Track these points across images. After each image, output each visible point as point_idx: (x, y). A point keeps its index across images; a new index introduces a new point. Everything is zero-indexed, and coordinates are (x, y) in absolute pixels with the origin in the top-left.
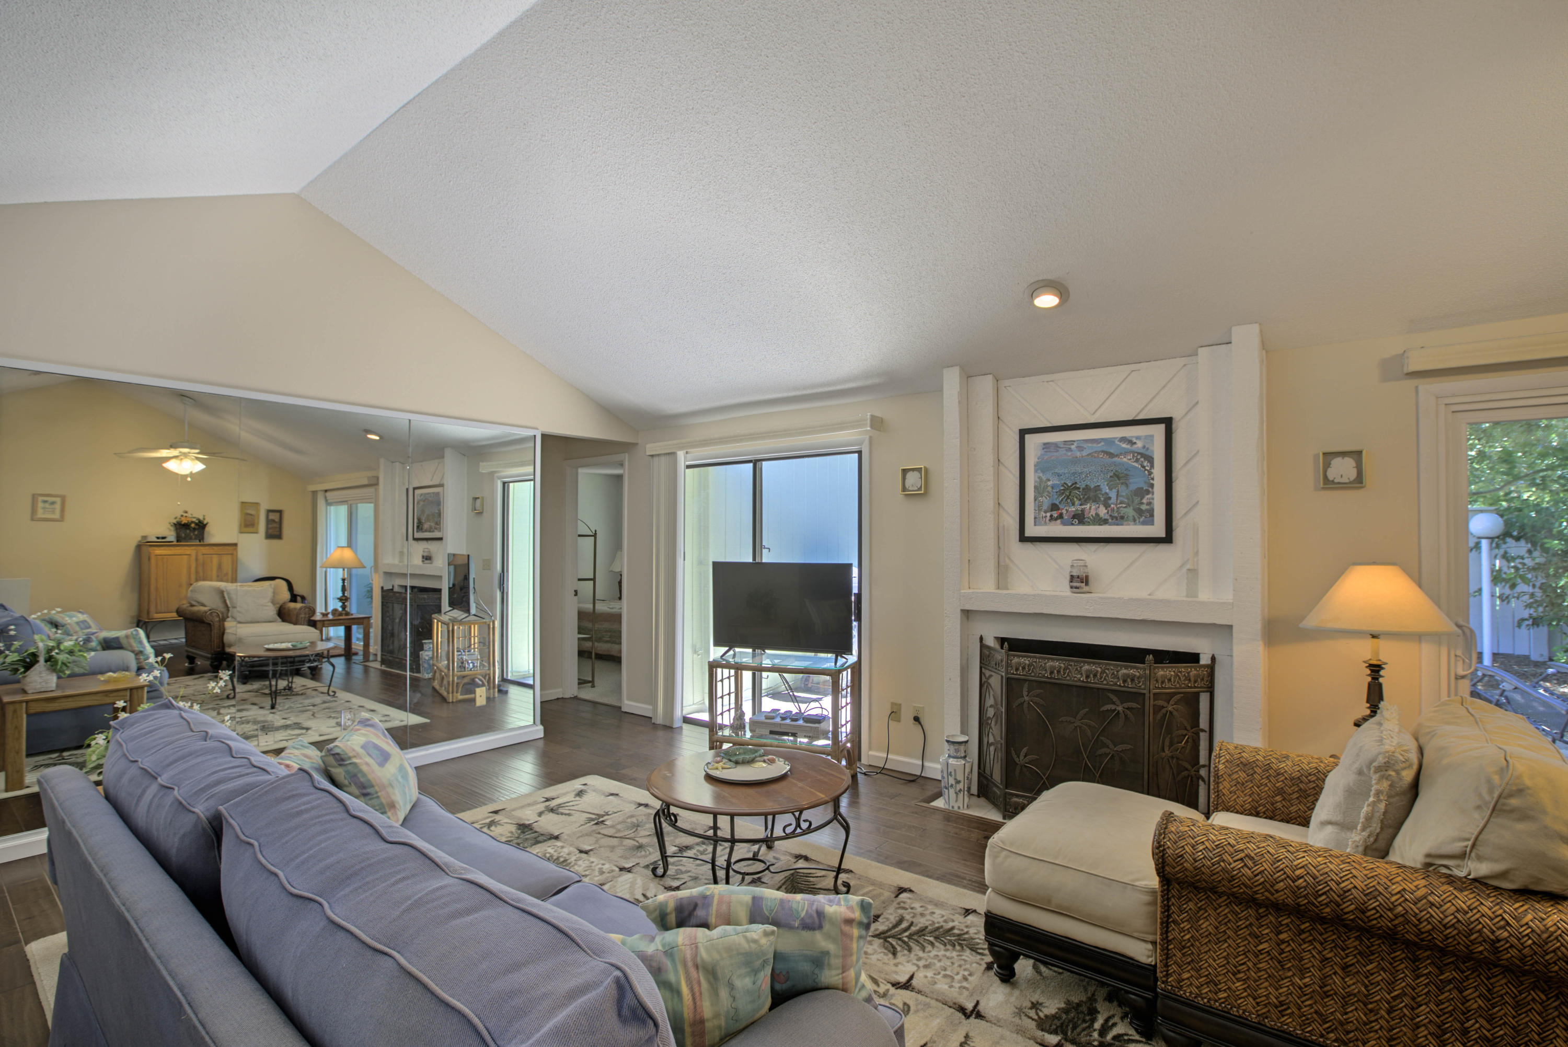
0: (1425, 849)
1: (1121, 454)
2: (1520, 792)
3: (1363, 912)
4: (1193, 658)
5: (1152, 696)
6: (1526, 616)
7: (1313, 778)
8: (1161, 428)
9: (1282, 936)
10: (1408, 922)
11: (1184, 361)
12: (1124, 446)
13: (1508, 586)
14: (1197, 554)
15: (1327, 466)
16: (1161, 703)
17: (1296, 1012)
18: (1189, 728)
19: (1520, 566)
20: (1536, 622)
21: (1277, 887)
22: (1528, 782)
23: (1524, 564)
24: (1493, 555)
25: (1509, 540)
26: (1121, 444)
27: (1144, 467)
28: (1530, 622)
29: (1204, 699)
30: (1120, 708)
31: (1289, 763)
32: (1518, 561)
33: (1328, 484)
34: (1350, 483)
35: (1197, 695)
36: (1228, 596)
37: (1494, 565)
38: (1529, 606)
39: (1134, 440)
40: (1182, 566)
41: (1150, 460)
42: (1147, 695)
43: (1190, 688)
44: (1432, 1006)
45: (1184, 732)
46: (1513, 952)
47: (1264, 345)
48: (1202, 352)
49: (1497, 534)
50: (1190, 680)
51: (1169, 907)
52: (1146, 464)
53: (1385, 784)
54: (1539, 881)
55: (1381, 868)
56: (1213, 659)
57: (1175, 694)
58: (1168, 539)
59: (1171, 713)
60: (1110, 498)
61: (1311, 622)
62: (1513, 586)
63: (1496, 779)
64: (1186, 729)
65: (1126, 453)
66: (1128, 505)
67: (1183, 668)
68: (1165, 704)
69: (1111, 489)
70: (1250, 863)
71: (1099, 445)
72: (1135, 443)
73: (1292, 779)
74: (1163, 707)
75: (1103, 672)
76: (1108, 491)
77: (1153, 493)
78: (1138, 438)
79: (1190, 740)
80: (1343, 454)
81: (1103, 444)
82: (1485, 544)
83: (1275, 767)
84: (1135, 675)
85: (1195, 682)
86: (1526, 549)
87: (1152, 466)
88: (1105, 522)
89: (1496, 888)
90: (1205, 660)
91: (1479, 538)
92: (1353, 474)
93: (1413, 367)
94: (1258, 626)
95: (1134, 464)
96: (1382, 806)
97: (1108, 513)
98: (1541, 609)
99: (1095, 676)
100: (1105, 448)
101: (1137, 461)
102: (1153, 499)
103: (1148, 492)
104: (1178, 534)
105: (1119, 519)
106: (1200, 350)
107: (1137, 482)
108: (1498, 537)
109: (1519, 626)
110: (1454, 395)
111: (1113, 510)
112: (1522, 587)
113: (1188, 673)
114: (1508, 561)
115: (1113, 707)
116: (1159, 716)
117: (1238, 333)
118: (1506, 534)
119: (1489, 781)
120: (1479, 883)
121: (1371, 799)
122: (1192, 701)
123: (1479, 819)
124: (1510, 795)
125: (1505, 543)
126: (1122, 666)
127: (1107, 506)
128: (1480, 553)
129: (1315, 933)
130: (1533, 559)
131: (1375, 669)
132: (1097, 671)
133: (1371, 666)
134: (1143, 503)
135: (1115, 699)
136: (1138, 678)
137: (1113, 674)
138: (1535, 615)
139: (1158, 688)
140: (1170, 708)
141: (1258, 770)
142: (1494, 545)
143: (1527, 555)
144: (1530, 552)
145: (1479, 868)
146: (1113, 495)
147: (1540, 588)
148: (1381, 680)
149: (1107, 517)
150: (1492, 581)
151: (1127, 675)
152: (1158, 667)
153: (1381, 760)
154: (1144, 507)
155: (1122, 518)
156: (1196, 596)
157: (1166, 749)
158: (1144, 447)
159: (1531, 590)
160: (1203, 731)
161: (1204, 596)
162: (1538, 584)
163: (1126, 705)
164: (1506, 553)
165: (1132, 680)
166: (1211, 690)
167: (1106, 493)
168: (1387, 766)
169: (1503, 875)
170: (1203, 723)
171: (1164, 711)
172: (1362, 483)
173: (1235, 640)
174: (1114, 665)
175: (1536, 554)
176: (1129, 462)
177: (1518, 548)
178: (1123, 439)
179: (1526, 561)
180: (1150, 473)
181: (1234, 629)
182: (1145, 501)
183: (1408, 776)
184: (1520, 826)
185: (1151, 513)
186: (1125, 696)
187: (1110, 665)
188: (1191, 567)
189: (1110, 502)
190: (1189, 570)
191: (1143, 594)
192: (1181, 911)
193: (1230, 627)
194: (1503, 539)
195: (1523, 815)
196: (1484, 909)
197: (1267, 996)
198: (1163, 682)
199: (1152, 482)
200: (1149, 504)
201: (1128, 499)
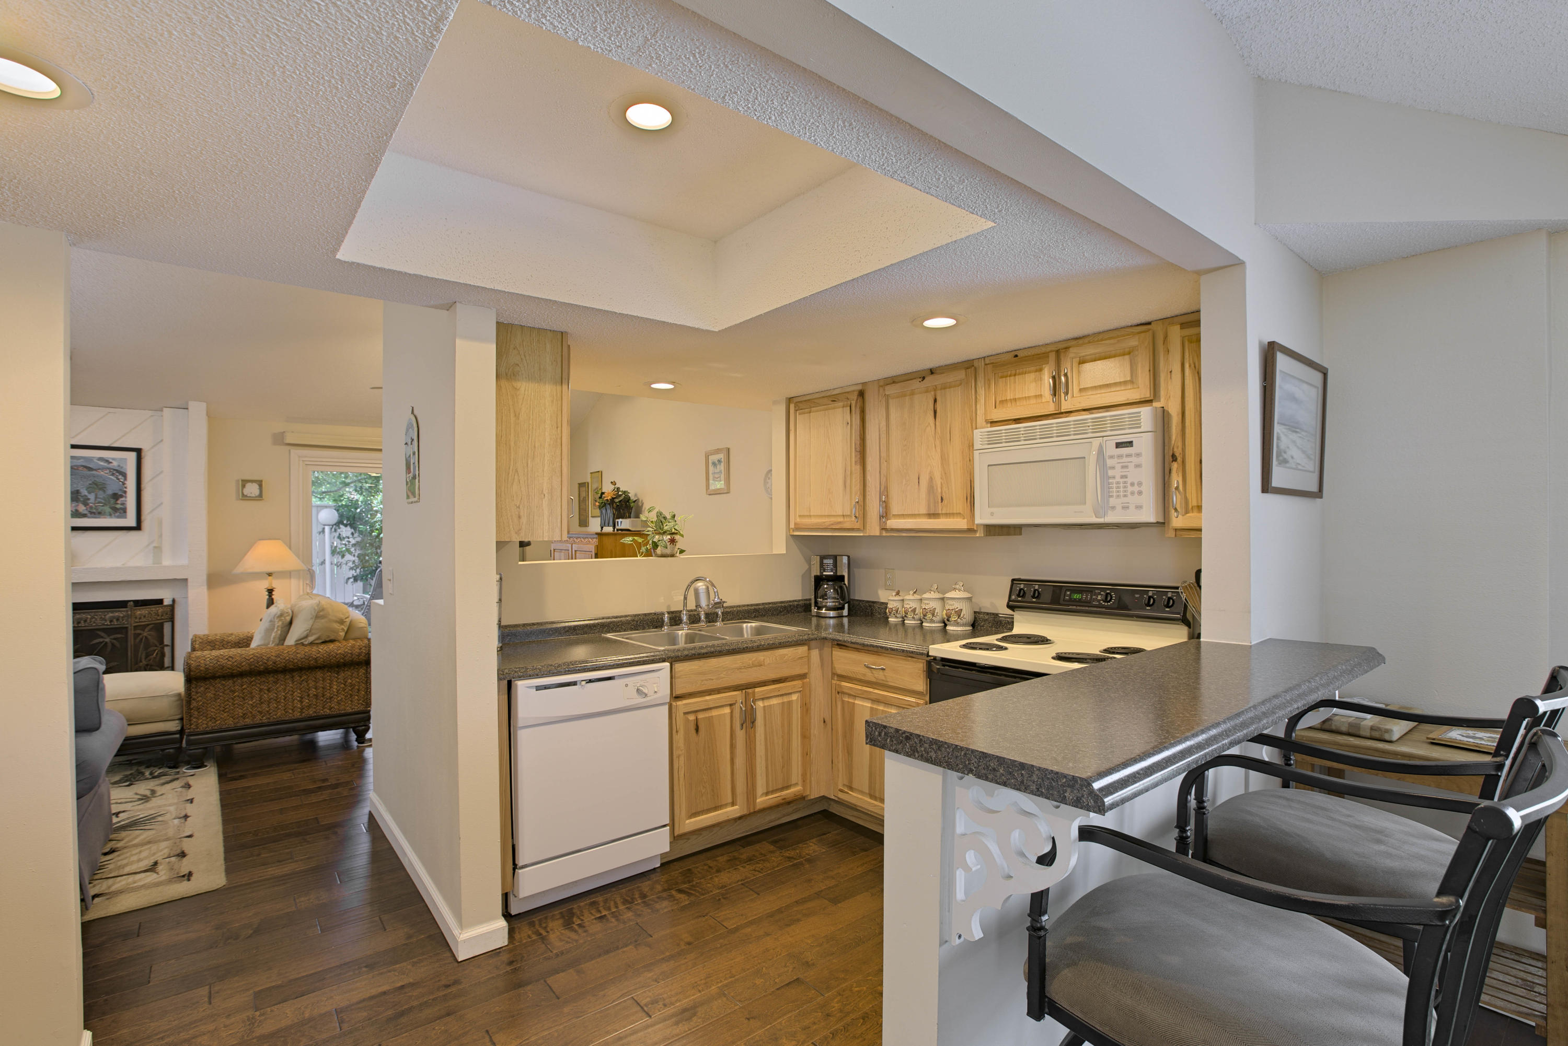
0: (295, 639)
1: (99, 469)
2: (323, 610)
3: (275, 663)
4: (160, 602)
5: (133, 628)
6: (351, 576)
7: (245, 641)
8: (133, 455)
9: (244, 687)
10: (290, 661)
11: (151, 413)
12: (102, 463)
13: (340, 557)
14: (161, 536)
15: (244, 486)
16: (138, 631)
17: (250, 715)
18: (158, 645)
19: (347, 543)
20: (356, 579)
21: (243, 664)
22: (325, 606)
23: (349, 542)
24: (332, 537)
25: (341, 526)
26: (98, 462)
27: (118, 479)
28: (352, 580)
29: (167, 627)
30: (108, 640)
31: (234, 636)
32: (346, 539)
33: (245, 497)
34: (256, 497)
35: (162, 625)
36: (184, 561)
37: (333, 543)
38: (351, 569)
39: (111, 461)
40: (148, 545)
41: (124, 475)
42: (130, 628)
43: (158, 620)
44: (299, 691)
45: (156, 648)
46: (322, 660)
47: (208, 414)
48: (167, 411)
49: (334, 523)
50: (158, 615)
51: (190, 693)
52: (120, 477)
53: (280, 623)
54: (329, 636)
55: (281, 647)
56: (174, 601)
57: (148, 625)
58: (138, 527)
59: (146, 637)
60: (89, 499)
61: (239, 570)
62: (343, 556)
63: (316, 608)
64: (156, 646)
65: (104, 469)
66: (105, 505)
67: (154, 608)
68: (141, 632)
69: (89, 493)
70: (231, 659)
71: (80, 461)
72: (111, 463)
73: (235, 643)
74: (140, 634)
75: (93, 618)
76: (87, 494)
77: (126, 497)
78: (113, 459)
79: (159, 653)
80: (252, 481)
81: (82, 460)
82: (327, 529)
83: (226, 640)
84: (119, 616)
85: (162, 616)
86: (351, 532)
87: (125, 479)
88: (84, 516)
89: (317, 643)
90: (167, 602)
91: (325, 525)
92: (257, 492)
93: (288, 441)
94: (204, 578)
95: (111, 477)
96: (279, 632)
97: (87, 509)
98: (358, 570)
99: (85, 621)
100: (84, 464)
101: (113, 474)
102: (126, 501)
103: (122, 496)
104: (146, 524)
105: (98, 514)
106: (165, 409)
107: (112, 489)
108: (335, 524)
109: (347, 583)
110: (306, 457)
111: (91, 507)
112: (348, 557)
113: (157, 611)
114: (341, 540)
115: (101, 640)
116: (138, 640)
117: (192, 405)
118: (339, 523)
119: (314, 609)
120: (312, 644)
121: (275, 630)
122: (159, 629)
123: (311, 622)
124: (321, 611)
125: (339, 528)
126: (108, 612)
127: (86, 504)
128: (324, 535)
129: (257, 681)
130: (354, 538)
131: (270, 591)
132: (87, 618)
133: (269, 590)
134: (118, 504)
135: (102, 634)
136: (123, 617)
137: (101, 618)
138: (355, 574)
139: (137, 622)
140: (145, 634)
141: (218, 643)
142: (333, 530)
143: (351, 536)
144: (352, 534)
145: (311, 639)
146: (92, 497)
147: (358, 557)
148: (273, 597)
149: (86, 512)
150: (332, 553)
151: (114, 617)
152: (136, 609)
153: (279, 613)
154: (118, 506)
155: (100, 513)
156: (161, 564)
157: (143, 660)
158: (119, 466)
159: (354, 559)
160: (167, 646)
161: (167, 562)
162: (356, 554)
163: (113, 637)
164: (340, 534)
165: (118, 620)
166: (172, 620)
167: (86, 496)
168: (281, 615)
169: (318, 639)
170: (167, 640)
171: (141, 636)
172: (262, 497)
173: (189, 587)
174: (101, 612)
175: (356, 535)
176: (106, 475)
177: (346, 531)
178: (101, 459)
179: (351, 540)
180: (124, 484)
181: (189, 581)
182: (119, 502)
183: (288, 618)
184: (323, 621)
185: (124, 511)
186: (109, 631)
187: (97, 612)
188: (157, 545)
189: (89, 502)
190: (155, 547)
191: (119, 565)
192: (197, 693)
193: (186, 580)
194: (339, 526)
195: (323, 617)
196: (313, 650)
197: (238, 714)
198: (140, 618)
199: (125, 489)
200: (123, 504)
201: (105, 500)
